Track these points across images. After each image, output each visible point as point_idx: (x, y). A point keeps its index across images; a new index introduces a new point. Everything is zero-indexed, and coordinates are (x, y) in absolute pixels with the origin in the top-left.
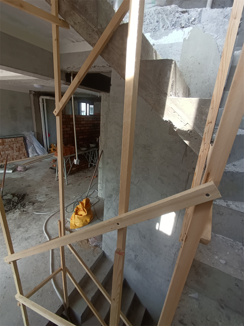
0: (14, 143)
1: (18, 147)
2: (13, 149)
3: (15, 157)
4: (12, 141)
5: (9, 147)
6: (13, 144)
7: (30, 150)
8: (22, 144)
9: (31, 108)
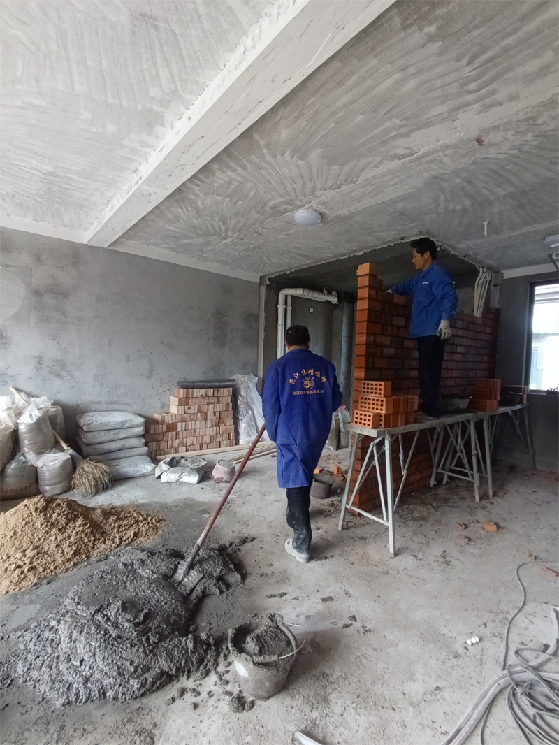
0: (210, 400)
1: (218, 414)
2: (206, 419)
3: (207, 439)
4: (207, 396)
5: (199, 411)
6: (208, 404)
7: (243, 425)
8: (227, 405)
9: (257, 317)
